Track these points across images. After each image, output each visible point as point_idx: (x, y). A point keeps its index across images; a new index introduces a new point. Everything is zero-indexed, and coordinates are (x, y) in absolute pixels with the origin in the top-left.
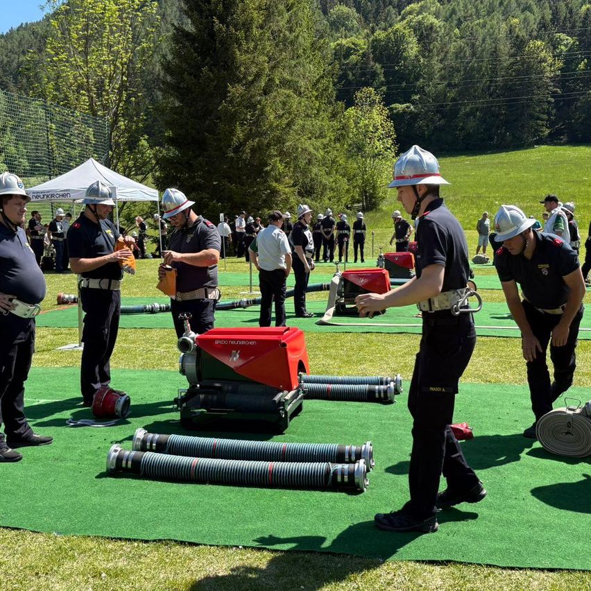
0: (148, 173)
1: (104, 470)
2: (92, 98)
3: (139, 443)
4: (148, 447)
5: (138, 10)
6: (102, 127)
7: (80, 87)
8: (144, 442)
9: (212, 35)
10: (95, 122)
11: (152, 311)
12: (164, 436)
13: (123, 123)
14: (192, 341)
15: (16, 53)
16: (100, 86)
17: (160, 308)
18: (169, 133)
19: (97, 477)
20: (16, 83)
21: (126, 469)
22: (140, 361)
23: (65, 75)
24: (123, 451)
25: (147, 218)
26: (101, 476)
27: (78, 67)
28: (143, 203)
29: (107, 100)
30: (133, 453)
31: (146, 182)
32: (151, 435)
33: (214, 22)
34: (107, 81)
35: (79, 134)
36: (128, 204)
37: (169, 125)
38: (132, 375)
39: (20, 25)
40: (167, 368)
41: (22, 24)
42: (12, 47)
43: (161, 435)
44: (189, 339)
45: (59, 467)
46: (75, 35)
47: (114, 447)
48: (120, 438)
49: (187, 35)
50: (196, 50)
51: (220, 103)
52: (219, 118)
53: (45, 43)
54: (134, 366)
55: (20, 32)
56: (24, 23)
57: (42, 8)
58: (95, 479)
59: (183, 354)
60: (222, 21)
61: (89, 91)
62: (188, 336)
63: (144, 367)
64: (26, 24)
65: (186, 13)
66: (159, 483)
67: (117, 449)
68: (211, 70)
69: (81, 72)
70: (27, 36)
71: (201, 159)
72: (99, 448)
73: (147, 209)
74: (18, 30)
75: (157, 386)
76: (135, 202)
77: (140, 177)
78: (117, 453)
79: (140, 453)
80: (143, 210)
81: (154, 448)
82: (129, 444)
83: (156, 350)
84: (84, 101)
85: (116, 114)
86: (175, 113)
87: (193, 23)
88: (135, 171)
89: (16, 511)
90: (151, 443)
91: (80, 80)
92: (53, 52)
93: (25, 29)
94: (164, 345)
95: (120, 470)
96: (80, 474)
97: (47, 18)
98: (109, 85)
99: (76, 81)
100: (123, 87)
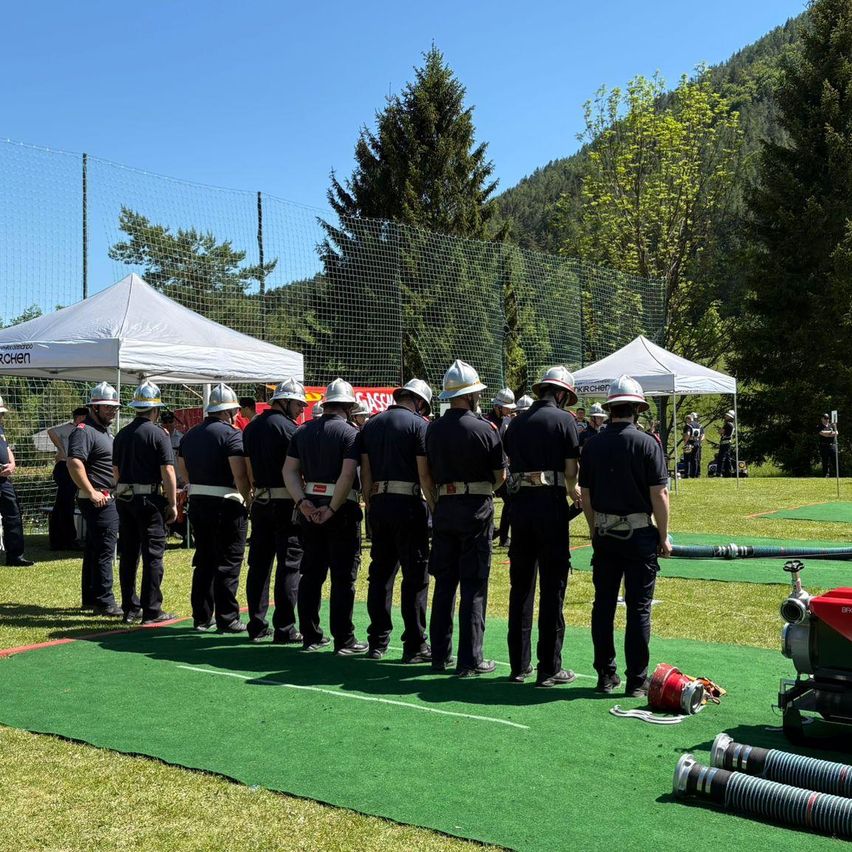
0: (719, 355)
1: (670, 791)
2: (644, 252)
3: (721, 757)
4: (735, 765)
5: (711, 126)
6: (656, 292)
7: (627, 239)
8: (729, 755)
9: (822, 150)
10: (646, 285)
11: (727, 556)
12: (760, 751)
13: (684, 285)
14: (803, 606)
15: (541, 202)
16: (655, 236)
17: (740, 551)
18: (752, 295)
19: (659, 800)
20: (538, 241)
21: (702, 794)
22: (713, 630)
23: (607, 223)
24: (698, 766)
25: (715, 419)
26: (664, 799)
27: (625, 212)
28: (711, 396)
29: (664, 254)
30: (714, 771)
31: (715, 366)
32: (739, 747)
33: (826, 131)
34: (665, 227)
35: (624, 303)
36: (688, 399)
37: (753, 283)
38: (701, 650)
39: (547, 163)
40: (756, 645)
41: (551, 162)
42: (538, 193)
43: (756, 748)
44: (798, 602)
45: (605, 778)
46: (622, 169)
47: (685, 757)
48: (690, 745)
49: (783, 154)
50: (797, 174)
51: (833, 248)
52: (831, 269)
53: (580, 184)
54: (705, 637)
55: (548, 173)
56: (553, 161)
57: (580, 137)
58: (655, 803)
59: (787, 624)
60: (839, 127)
61: (638, 243)
62: (797, 598)
63: (720, 638)
64: (557, 161)
65: (782, 122)
66: (755, 823)
67: (690, 761)
68: (819, 200)
69: (629, 218)
70: (556, 177)
71: (800, 331)
72: (660, 756)
73: (715, 406)
74: (545, 170)
75: (742, 671)
76: (699, 396)
77: (706, 360)
78: (690, 768)
79: (724, 773)
80: (709, 408)
81: (744, 767)
82: (706, 756)
83: (736, 616)
84: (631, 258)
85: (675, 273)
86: (763, 266)
87: (793, 135)
88: (701, 351)
89: (545, 835)
90: (740, 758)
91: (626, 229)
92: (591, 195)
93: (554, 168)
94: (749, 608)
95: (692, 793)
96: (634, 793)
97: (585, 150)
98: (668, 234)
99: (622, 231)
100: (687, 234)
